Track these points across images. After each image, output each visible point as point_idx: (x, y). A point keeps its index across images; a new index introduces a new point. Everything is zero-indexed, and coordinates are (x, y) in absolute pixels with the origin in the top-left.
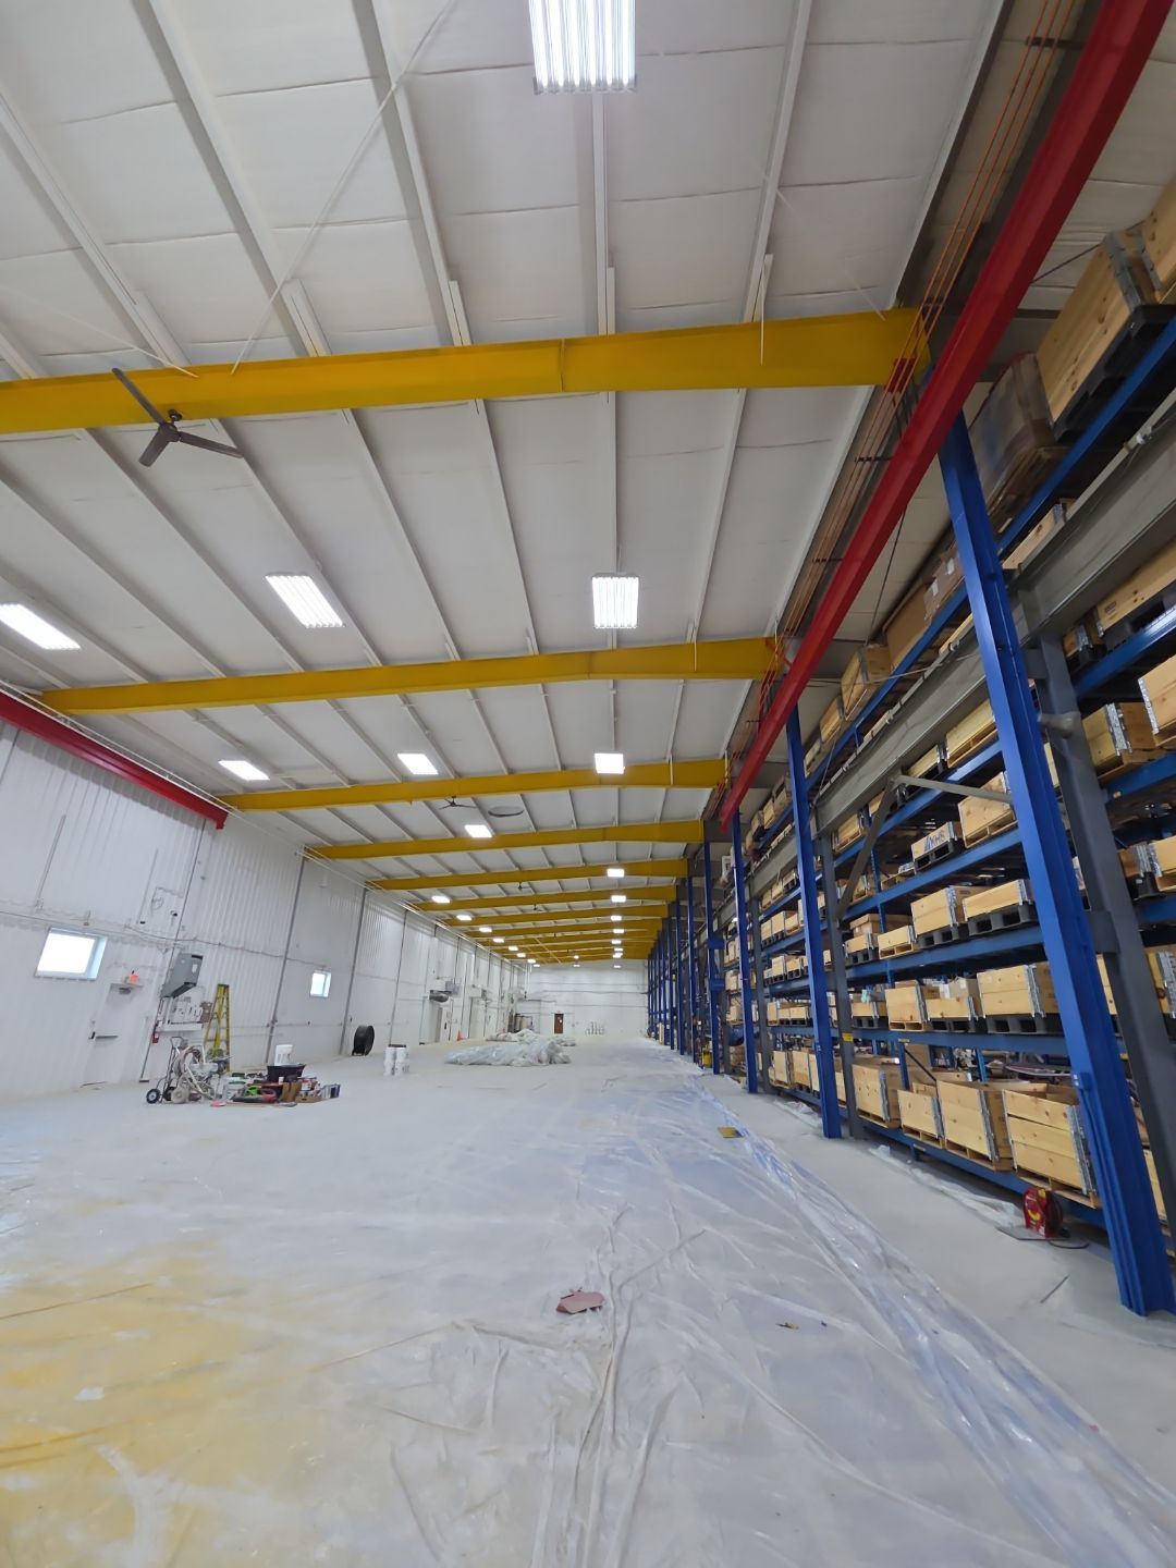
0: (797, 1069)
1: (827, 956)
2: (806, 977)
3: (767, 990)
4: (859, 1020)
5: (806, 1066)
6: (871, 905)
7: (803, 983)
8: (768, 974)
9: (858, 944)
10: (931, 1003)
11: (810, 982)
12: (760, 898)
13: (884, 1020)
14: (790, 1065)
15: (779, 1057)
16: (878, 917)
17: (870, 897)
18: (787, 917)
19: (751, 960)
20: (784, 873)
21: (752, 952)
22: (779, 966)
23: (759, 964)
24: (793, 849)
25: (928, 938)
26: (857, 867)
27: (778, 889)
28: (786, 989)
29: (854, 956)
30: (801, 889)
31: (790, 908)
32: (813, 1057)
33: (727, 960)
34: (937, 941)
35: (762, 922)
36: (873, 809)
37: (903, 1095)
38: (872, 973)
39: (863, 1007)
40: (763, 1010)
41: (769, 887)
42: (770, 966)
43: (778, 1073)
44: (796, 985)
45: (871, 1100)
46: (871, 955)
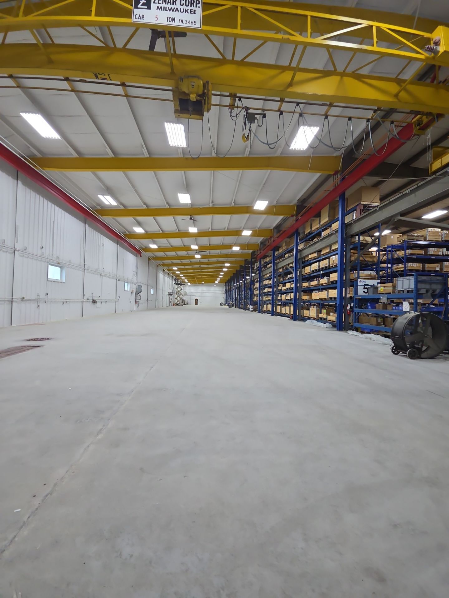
0: (268, 308)
1: (275, 289)
2: (271, 292)
3: (264, 294)
4: (278, 299)
5: (269, 307)
6: (282, 283)
7: (271, 293)
8: (264, 291)
9: (280, 288)
10: (287, 297)
11: (272, 293)
12: (264, 276)
13: (281, 299)
14: (267, 307)
15: (265, 306)
16: (283, 284)
17: (282, 281)
18: (269, 281)
19: (261, 288)
20: (270, 273)
21: (261, 286)
22: (266, 290)
23: (262, 289)
24: (271, 270)
25: (287, 289)
26: (282, 276)
27: (268, 275)
28: (267, 294)
29: (279, 290)
30: (272, 277)
31: (270, 279)
32: (271, 306)
33: (254, 287)
34: (288, 289)
35: (264, 281)
36: (284, 268)
37: (282, 309)
38: (281, 293)
39: (279, 298)
40: (263, 298)
41: (266, 274)
42: (265, 290)
43: (265, 309)
44: (269, 294)
45: (278, 311)
46: (281, 290)
